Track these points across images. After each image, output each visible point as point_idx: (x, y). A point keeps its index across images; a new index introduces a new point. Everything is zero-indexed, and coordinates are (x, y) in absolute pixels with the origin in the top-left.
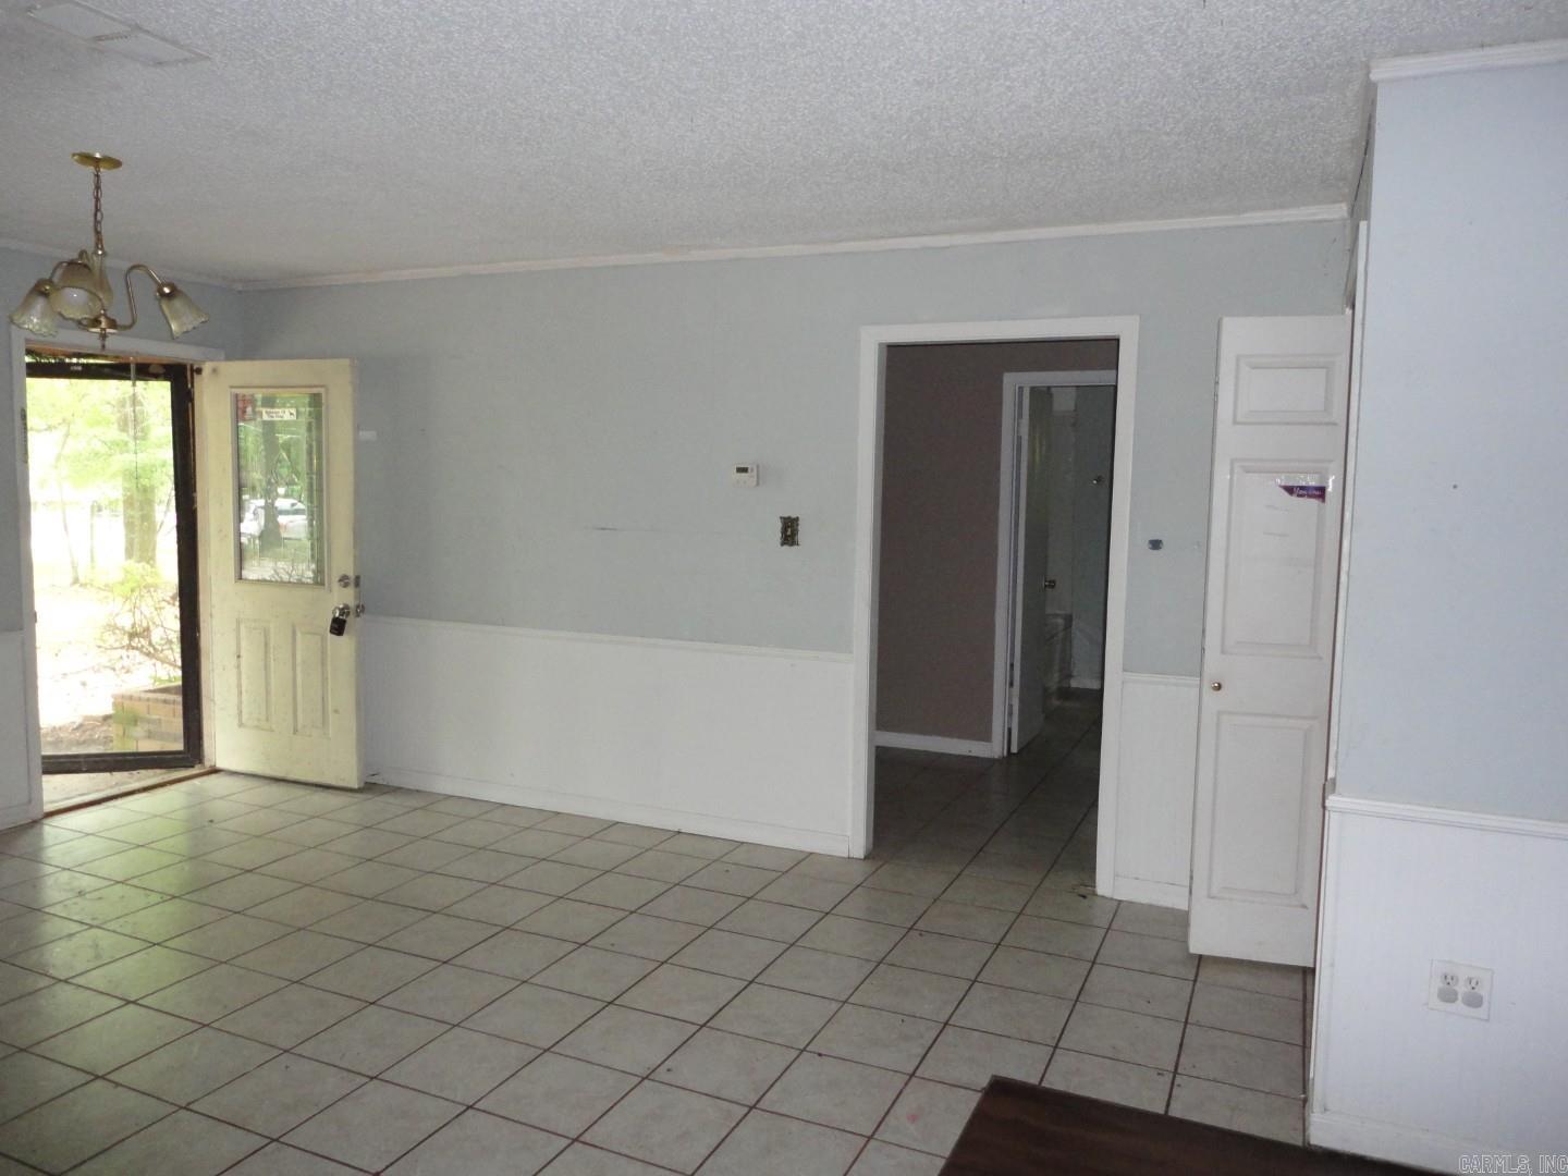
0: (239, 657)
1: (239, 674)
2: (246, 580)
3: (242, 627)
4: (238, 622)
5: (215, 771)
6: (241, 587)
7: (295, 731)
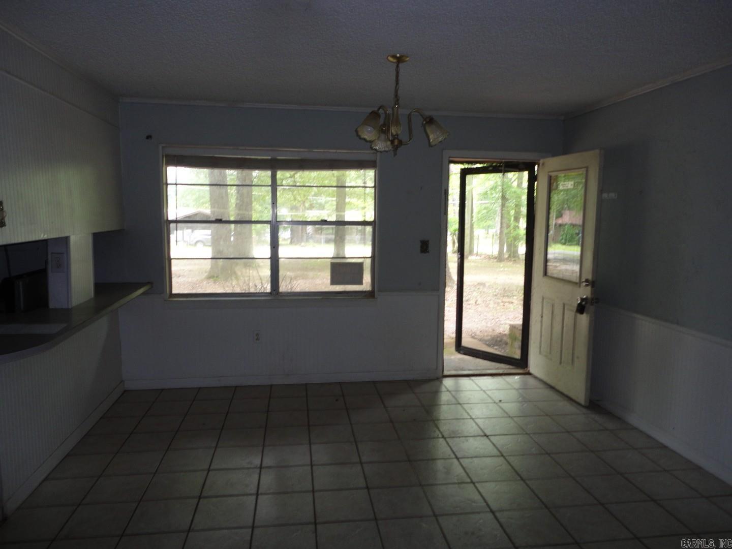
0: (542, 317)
1: (542, 326)
2: (548, 276)
3: (545, 301)
4: (543, 299)
5: (529, 374)
6: (545, 279)
7: (561, 363)
